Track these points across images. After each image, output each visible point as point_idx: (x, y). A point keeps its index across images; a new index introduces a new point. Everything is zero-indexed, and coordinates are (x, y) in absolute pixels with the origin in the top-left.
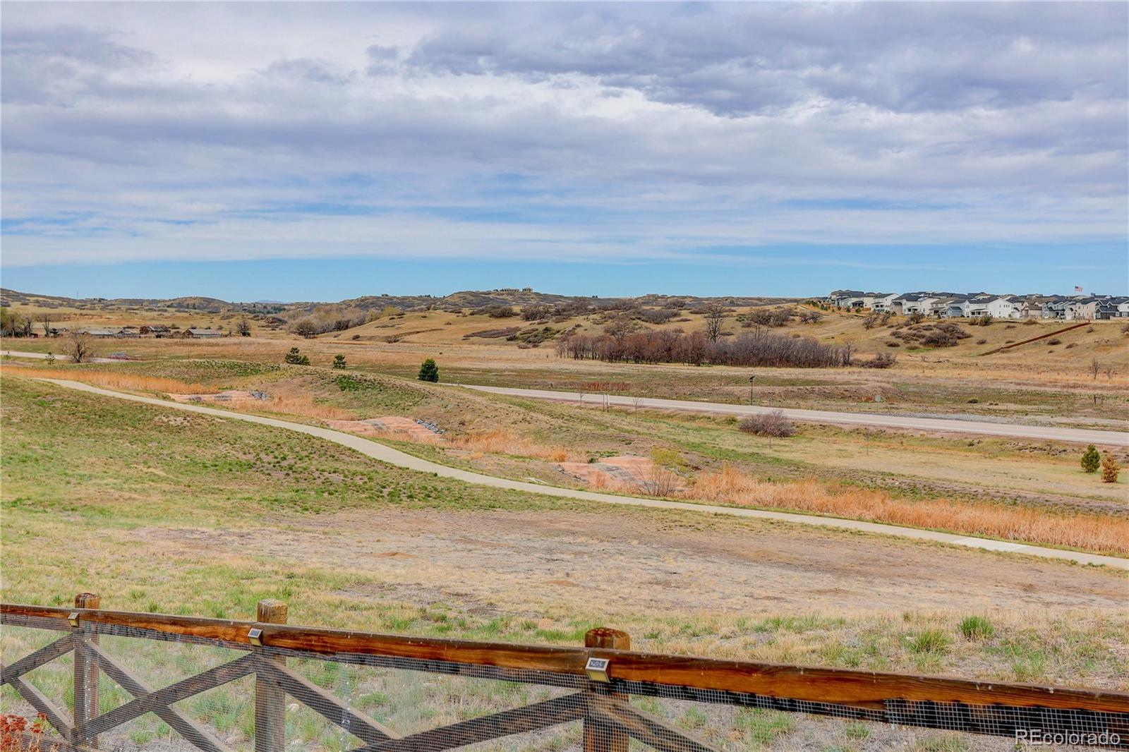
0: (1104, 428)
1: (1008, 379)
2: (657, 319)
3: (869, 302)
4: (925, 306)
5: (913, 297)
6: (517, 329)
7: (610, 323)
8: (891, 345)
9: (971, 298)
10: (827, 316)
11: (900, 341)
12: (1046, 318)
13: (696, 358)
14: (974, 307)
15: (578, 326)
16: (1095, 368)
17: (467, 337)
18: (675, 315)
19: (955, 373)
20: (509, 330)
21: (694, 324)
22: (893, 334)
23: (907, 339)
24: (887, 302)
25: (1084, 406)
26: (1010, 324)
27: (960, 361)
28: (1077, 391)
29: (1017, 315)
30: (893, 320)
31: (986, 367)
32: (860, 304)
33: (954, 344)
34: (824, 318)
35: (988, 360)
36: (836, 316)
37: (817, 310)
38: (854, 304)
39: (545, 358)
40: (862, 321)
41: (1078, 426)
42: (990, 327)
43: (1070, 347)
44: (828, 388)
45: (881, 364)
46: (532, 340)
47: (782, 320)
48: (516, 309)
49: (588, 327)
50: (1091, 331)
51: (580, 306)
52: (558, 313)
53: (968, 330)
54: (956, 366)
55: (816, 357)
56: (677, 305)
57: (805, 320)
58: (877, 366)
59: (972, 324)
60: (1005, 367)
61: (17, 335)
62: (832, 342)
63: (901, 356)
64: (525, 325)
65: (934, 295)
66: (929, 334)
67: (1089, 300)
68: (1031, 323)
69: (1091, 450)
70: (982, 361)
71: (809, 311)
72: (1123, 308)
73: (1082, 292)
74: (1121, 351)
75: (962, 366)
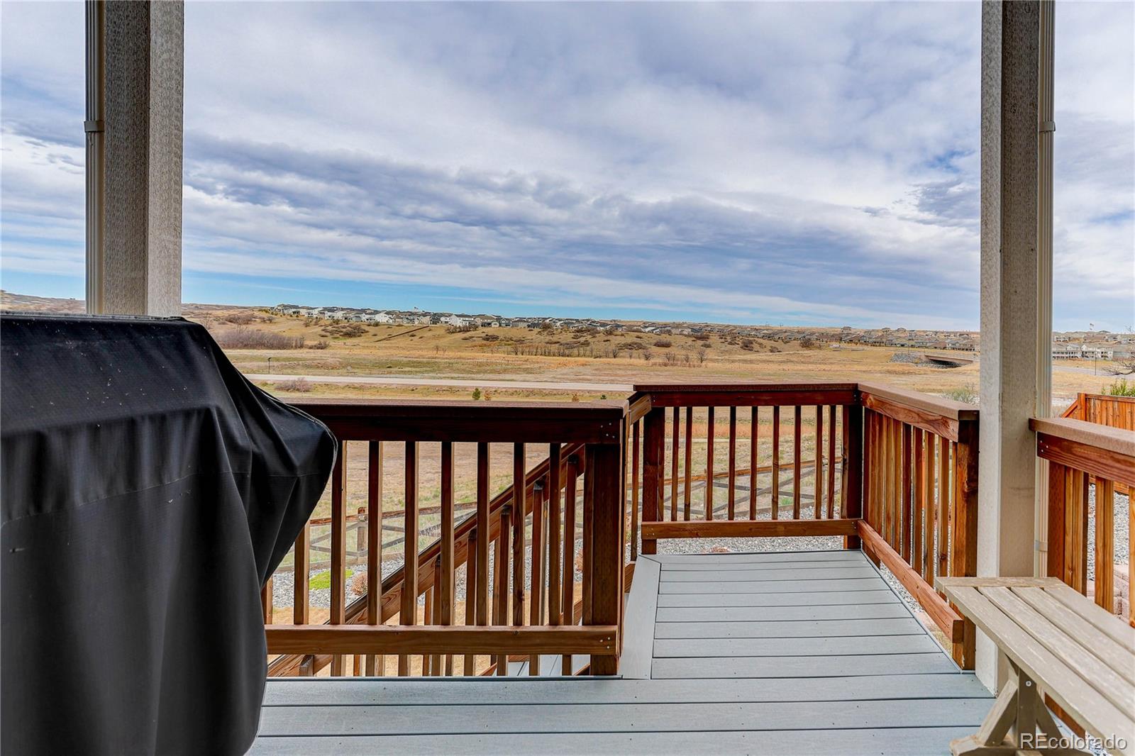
0: (463, 379)
1: (399, 355)
3: (303, 312)
4: (339, 315)
5: (332, 310)
8: (323, 336)
9: (363, 311)
10: (277, 319)
11: (328, 334)
12: (405, 322)
14: (368, 316)
16: (437, 348)
19: (366, 351)
22: (323, 330)
23: (332, 333)
24: (315, 312)
25: (445, 368)
26: (389, 326)
27: (366, 344)
28: (437, 360)
29: (391, 321)
30: (321, 323)
31: (380, 348)
32: (298, 312)
33: (359, 336)
34: (277, 320)
35: (383, 344)
36: (283, 319)
37: (270, 315)
38: (294, 313)
40: (302, 322)
41: (452, 378)
42: (379, 327)
43: (421, 338)
45: (321, 347)
50: (430, 330)
53: (367, 328)
54: (364, 347)
55: (282, 344)
57: (264, 321)
58: (318, 348)
59: (369, 325)
60: (390, 348)
62: (284, 334)
63: (330, 341)
65: (343, 309)
66: (344, 330)
67: (425, 315)
68: (399, 326)
69: (477, 389)
70: (377, 344)
71: (264, 315)
72: (443, 319)
73: (420, 311)
74: (446, 340)
75: (368, 347)
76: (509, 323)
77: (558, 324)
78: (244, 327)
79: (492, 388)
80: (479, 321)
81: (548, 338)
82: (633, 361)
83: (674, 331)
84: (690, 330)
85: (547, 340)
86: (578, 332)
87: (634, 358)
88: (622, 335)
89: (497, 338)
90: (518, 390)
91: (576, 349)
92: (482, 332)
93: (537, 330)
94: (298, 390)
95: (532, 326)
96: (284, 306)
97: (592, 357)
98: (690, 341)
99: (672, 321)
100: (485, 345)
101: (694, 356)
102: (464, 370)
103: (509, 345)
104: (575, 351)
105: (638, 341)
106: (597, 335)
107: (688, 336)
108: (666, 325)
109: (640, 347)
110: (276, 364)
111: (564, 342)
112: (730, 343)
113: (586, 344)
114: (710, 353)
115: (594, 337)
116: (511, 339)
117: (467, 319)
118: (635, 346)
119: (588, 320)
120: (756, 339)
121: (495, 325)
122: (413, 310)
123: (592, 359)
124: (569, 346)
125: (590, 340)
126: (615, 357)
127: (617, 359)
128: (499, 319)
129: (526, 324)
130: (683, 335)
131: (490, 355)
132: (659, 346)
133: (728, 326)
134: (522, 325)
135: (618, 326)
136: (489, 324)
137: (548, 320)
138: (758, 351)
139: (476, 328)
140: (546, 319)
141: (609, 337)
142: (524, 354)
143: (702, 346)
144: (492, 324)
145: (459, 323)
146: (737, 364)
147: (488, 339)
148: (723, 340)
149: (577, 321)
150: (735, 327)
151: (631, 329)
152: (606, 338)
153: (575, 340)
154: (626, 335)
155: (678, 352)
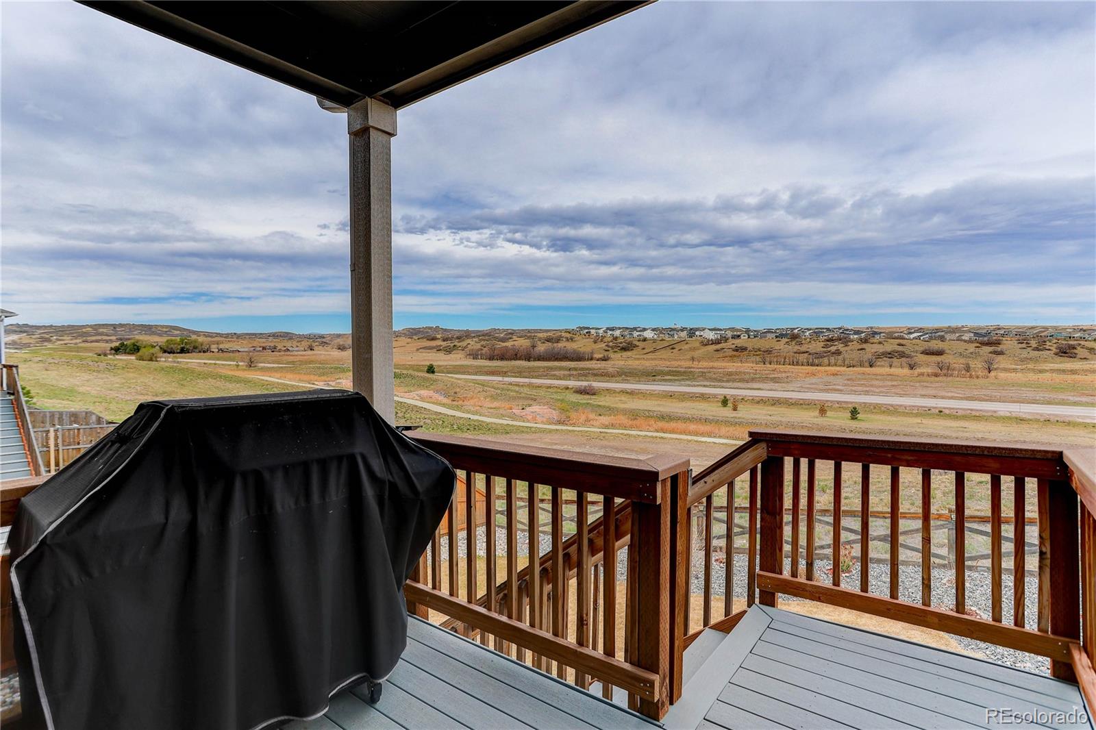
1: (662, 365)
2: (503, 340)
3: (593, 332)
4: (617, 333)
5: (612, 329)
6: (441, 346)
7: (483, 343)
8: (606, 351)
9: (635, 329)
10: (577, 338)
11: (610, 349)
12: (667, 337)
13: (528, 358)
14: (638, 333)
15: (469, 344)
16: (693, 359)
17: (418, 350)
18: (511, 338)
19: (637, 362)
20: (437, 346)
21: (522, 343)
22: (606, 346)
23: (612, 347)
24: (601, 331)
25: (699, 376)
26: (654, 341)
27: (638, 356)
30: (605, 340)
31: (648, 359)
32: (590, 332)
33: (632, 350)
35: (650, 356)
36: (580, 338)
37: (572, 335)
38: (587, 333)
39: (458, 359)
40: (592, 340)
42: (646, 341)
43: (680, 350)
45: (605, 359)
46: (449, 351)
48: (439, 336)
49: (473, 344)
50: (687, 343)
51: (467, 335)
52: (458, 338)
53: (637, 343)
54: (636, 359)
55: (579, 357)
56: (511, 334)
57: (568, 340)
58: (603, 360)
59: (639, 341)
60: (655, 359)
61: (204, 352)
62: (579, 349)
63: (612, 355)
64: (444, 344)
65: (620, 328)
66: (621, 345)
67: (682, 330)
68: (662, 340)
69: (725, 397)
70: (645, 356)
71: (568, 335)
72: (697, 333)
73: (679, 326)
74: (700, 351)
75: (638, 359)
76: (758, 334)
77: (807, 334)
78: (555, 345)
80: (729, 334)
81: (797, 348)
82: (893, 370)
83: (948, 337)
84: (972, 335)
85: (795, 350)
86: (828, 341)
87: (896, 367)
88: (880, 343)
89: (745, 349)
91: (826, 358)
92: (732, 343)
93: (784, 340)
94: (588, 394)
95: (780, 336)
96: (581, 328)
97: (844, 366)
98: (971, 348)
99: (947, 325)
100: (735, 356)
101: (977, 365)
102: (715, 379)
103: (757, 355)
104: (826, 360)
105: (900, 348)
106: (850, 343)
107: (970, 341)
108: (937, 330)
109: (902, 355)
110: (575, 373)
111: (813, 351)
112: (1037, 349)
113: (838, 353)
114: (1001, 362)
115: (846, 346)
116: (759, 350)
117: (718, 332)
118: (896, 354)
119: (840, 329)
120: (1083, 343)
121: (744, 337)
122: (673, 326)
123: (845, 368)
124: (819, 356)
125: (842, 350)
126: (871, 366)
127: (873, 369)
128: (748, 331)
129: (774, 335)
130: (962, 340)
131: (740, 364)
132: (927, 354)
133: (1033, 328)
134: (769, 335)
135: (876, 333)
136: (739, 336)
137: (796, 331)
138: (1085, 358)
139: (726, 340)
140: (795, 329)
141: (864, 346)
142: (772, 363)
143: (991, 353)
144: (742, 336)
145: (711, 336)
146: (1048, 375)
147: (737, 350)
148: (1024, 345)
149: (828, 329)
150: (1046, 328)
151: (891, 335)
152: (860, 347)
153: (825, 349)
154: (885, 343)
155: (955, 361)
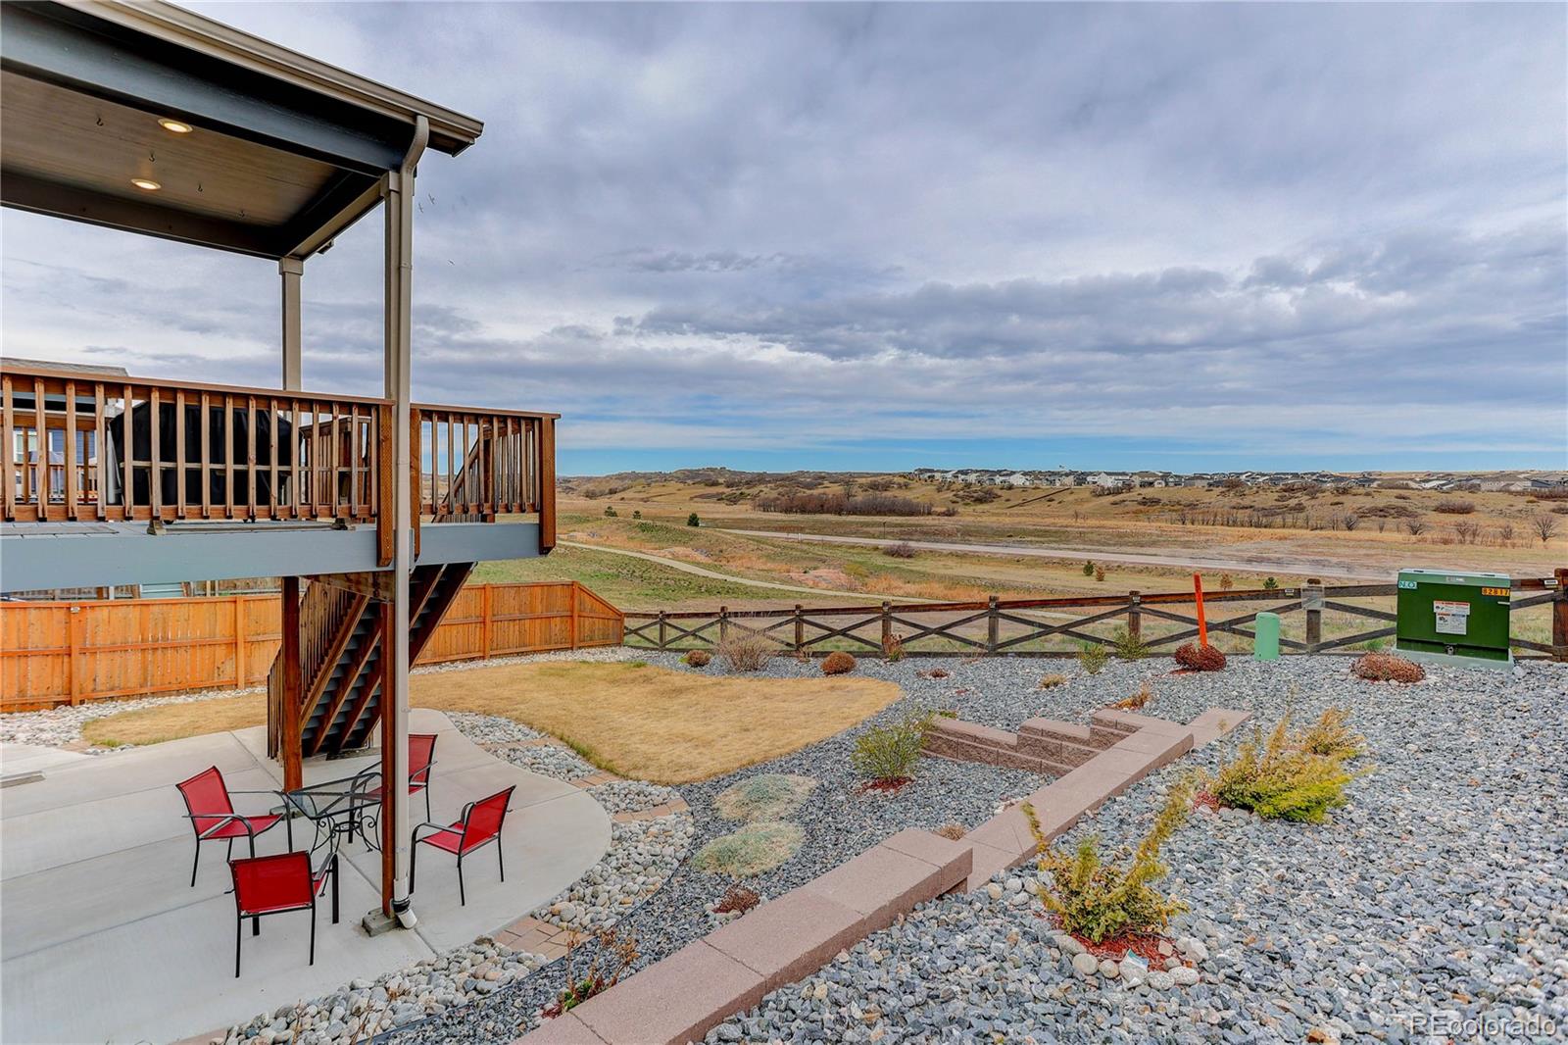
0: (1089, 551)
1: (1027, 522)
2: (809, 486)
3: (938, 476)
4: (972, 478)
5: (964, 473)
6: (723, 493)
7: (780, 489)
8: (954, 502)
9: (999, 472)
10: (913, 484)
11: (959, 500)
12: (1044, 485)
13: (839, 510)
14: (1002, 478)
15: (761, 491)
16: (1076, 516)
17: (691, 498)
18: (820, 484)
19: (994, 519)
20: (718, 494)
21: (835, 490)
22: (955, 495)
23: (963, 498)
24: (949, 475)
25: (1074, 538)
26: (1024, 489)
27: (996, 511)
28: (1068, 529)
29: (1028, 483)
30: (954, 487)
31: (1011, 515)
32: (933, 477)
33: (992, 501)
34: (912, 486)
35: (1015, 510)
36: (918, 484)
37: (907, 480)
38: (929, 477)
39: (743, 511)
40: (935, 487)
41: (1075, 550)
42: (1012, 490)
43: (1060, 502)
44: (925, 529)
45: (950, 514)
46: (733, 500)
47: (886, 487)
48: (721, 480)
49: (767, 491)
50: (1072, 493)
51: (761, 479)
52: (747, 483)
53: (999, 493)
54: (994, 514)
55: (911, 510)
56: (820, 479)
57: (900, 486)
58: (947, 515)
59: (1002, 489)
60: (1023, 515)
63: (960, 509)
64: (728, 491)
65: (977, 471)
66: (975, 495)
67: (1069, 474)
68: (1037, 488)
70: (1008, 511)
71: (902, 481)
72: (1089, 479)
73: (1064, 469)
74: (1090, 505)
75: (998, 515)
76: (1179, 481)
77: (1259, 481)
78: (881, 493)
79: (1116, 562)
80: (1137, 480)
81: (1236, 501)
82: (1386, 536)
83: (1485, 486)
84: (1529, 484)
85: (1233, 504)
86: (1285, 491)
87: (1390, 530)
88: (1370, 494)
89: (1158, 501)
90: (1150, 566)
91: (1280, 516)
92: (1138, 493)
93: (1217, 490)
94: (902, 556)
95: (1214, 483)
96: (920, 470)
97: (1307, 528)
98: (1520, 503)
100: (1140, 512)
101: (1526, 529)
102: (1098, 542)
103: (1174, 510)
104: (1279, 520)
105: (1401, 503)
106: (1318, 495)
107: (1518, 493)
109: (1401, 512)
111: (1261, 506)
113: (1300, 508)
115: (1313, 498)
116: (1179, 503)
117: (1120, 478)
118: (1393, 511)
119: (1313, 474)
121: (1159, 485)
122: (1057, 469)
123: (1308, 531)
124: (1269, 512)
125: (1306, 504)
126: (1350, 528)
127: (1354, 532)
128: (1165, 476)
129: (1205, 483)
131: (1147, 524)
132: (1443, 511)
134: (1199, 483)
135: (1365, 481)
136: (1151, 484)
137: (1244, 476)
139: (1129, 487)
140: (1242, 474)
141: (1342, 498)
142: (1196, 523)
143: (1554, 511)
144: (1156, 483)
145: (1109, 482)
147: (1144, 504)
149: (1295, 475)
151: (1391, 485)
152: (1336, 500)
153: (1281, 503)
154: (1376, 495)
155: (1489, 522)
